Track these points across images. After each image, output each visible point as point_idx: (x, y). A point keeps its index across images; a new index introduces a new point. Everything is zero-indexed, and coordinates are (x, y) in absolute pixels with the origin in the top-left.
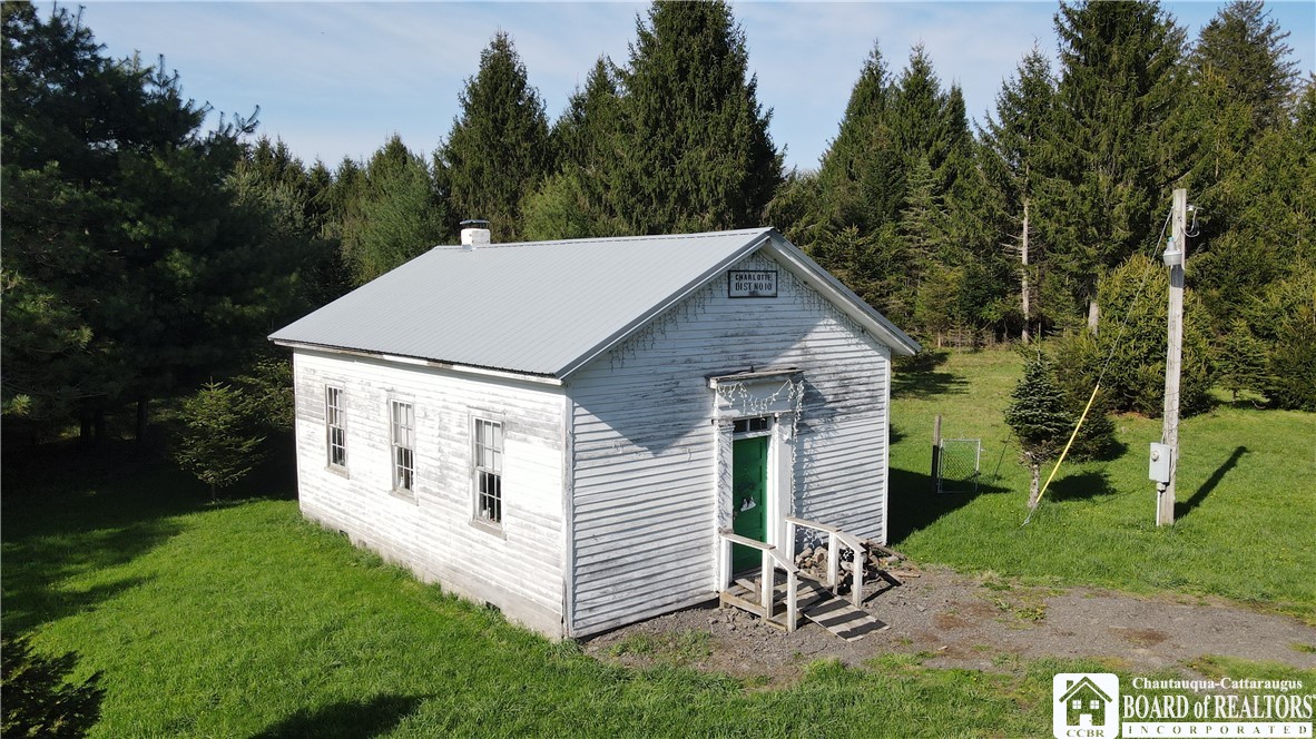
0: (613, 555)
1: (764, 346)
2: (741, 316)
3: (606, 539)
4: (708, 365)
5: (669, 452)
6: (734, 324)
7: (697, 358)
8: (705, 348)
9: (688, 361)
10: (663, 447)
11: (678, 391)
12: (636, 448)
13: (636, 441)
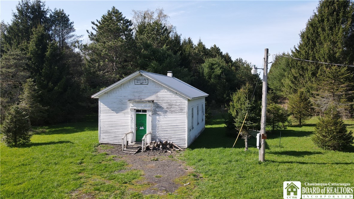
0: (108, 130)
1: (145, 95)
2: (138, 88)
3: (106, 127)
4: (130, 98)
5: (120, 113)
6: (136, 90)
7: (127, 96)
8: (129, 94)
9: (125, 97)
10: (118, 112)
11: (122, 102)
12: (113, 112)
13: (112, 110)
